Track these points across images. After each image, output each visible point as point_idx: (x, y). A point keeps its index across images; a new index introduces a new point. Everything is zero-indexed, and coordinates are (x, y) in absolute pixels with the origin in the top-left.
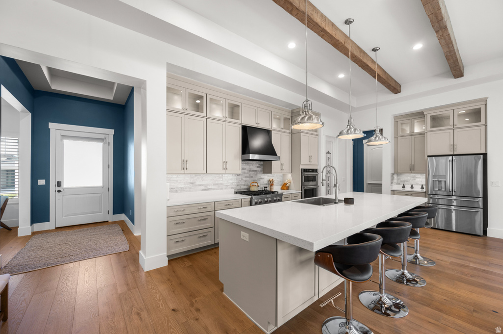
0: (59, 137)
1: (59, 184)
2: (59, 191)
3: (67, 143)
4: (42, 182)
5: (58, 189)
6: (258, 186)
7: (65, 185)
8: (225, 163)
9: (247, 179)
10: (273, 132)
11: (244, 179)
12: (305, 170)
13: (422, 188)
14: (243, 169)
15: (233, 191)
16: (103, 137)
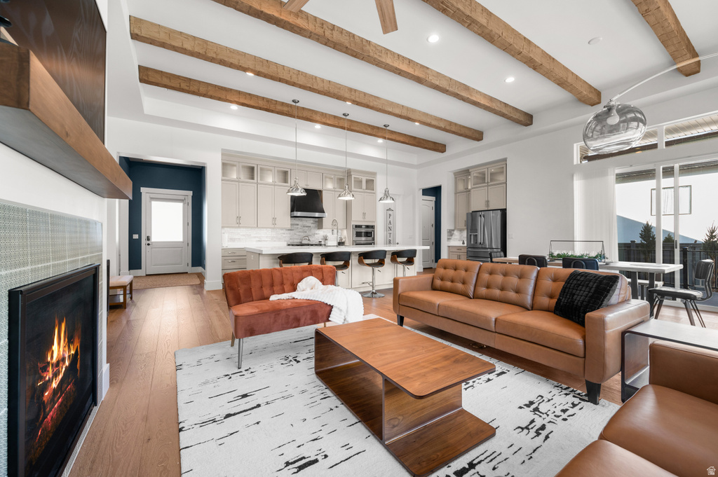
0: (148, 199)
1: (148, 239)
2: (149, 244)
3: (154, 203)
4: (136, 237)
5: (148, 242)
6: (309, 240)
7: (153, 239)
8: (274, 219)
9: (300, 234)
10: (324, 192)
11: (298, 233)
12: (357, 226)
13: (463, 243)
14: (292, 225)
15: (286, 244)
16: (183, 198)
